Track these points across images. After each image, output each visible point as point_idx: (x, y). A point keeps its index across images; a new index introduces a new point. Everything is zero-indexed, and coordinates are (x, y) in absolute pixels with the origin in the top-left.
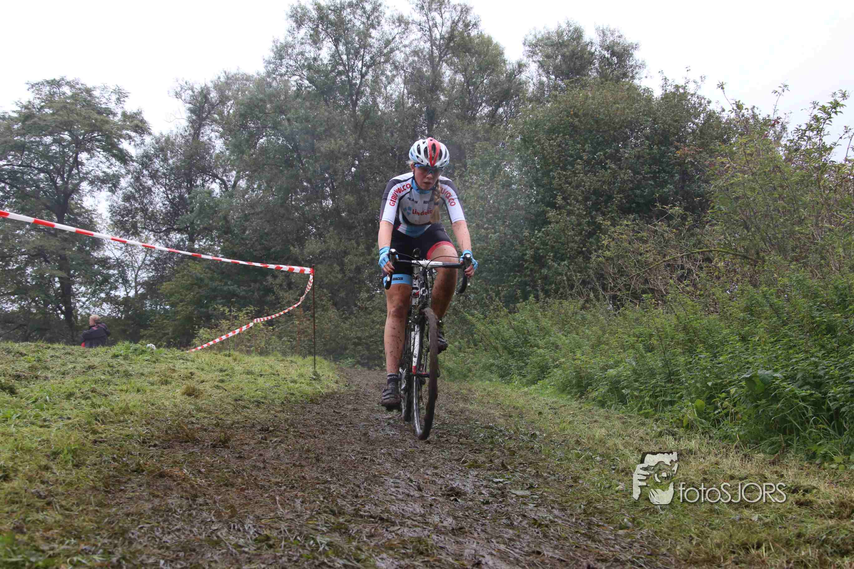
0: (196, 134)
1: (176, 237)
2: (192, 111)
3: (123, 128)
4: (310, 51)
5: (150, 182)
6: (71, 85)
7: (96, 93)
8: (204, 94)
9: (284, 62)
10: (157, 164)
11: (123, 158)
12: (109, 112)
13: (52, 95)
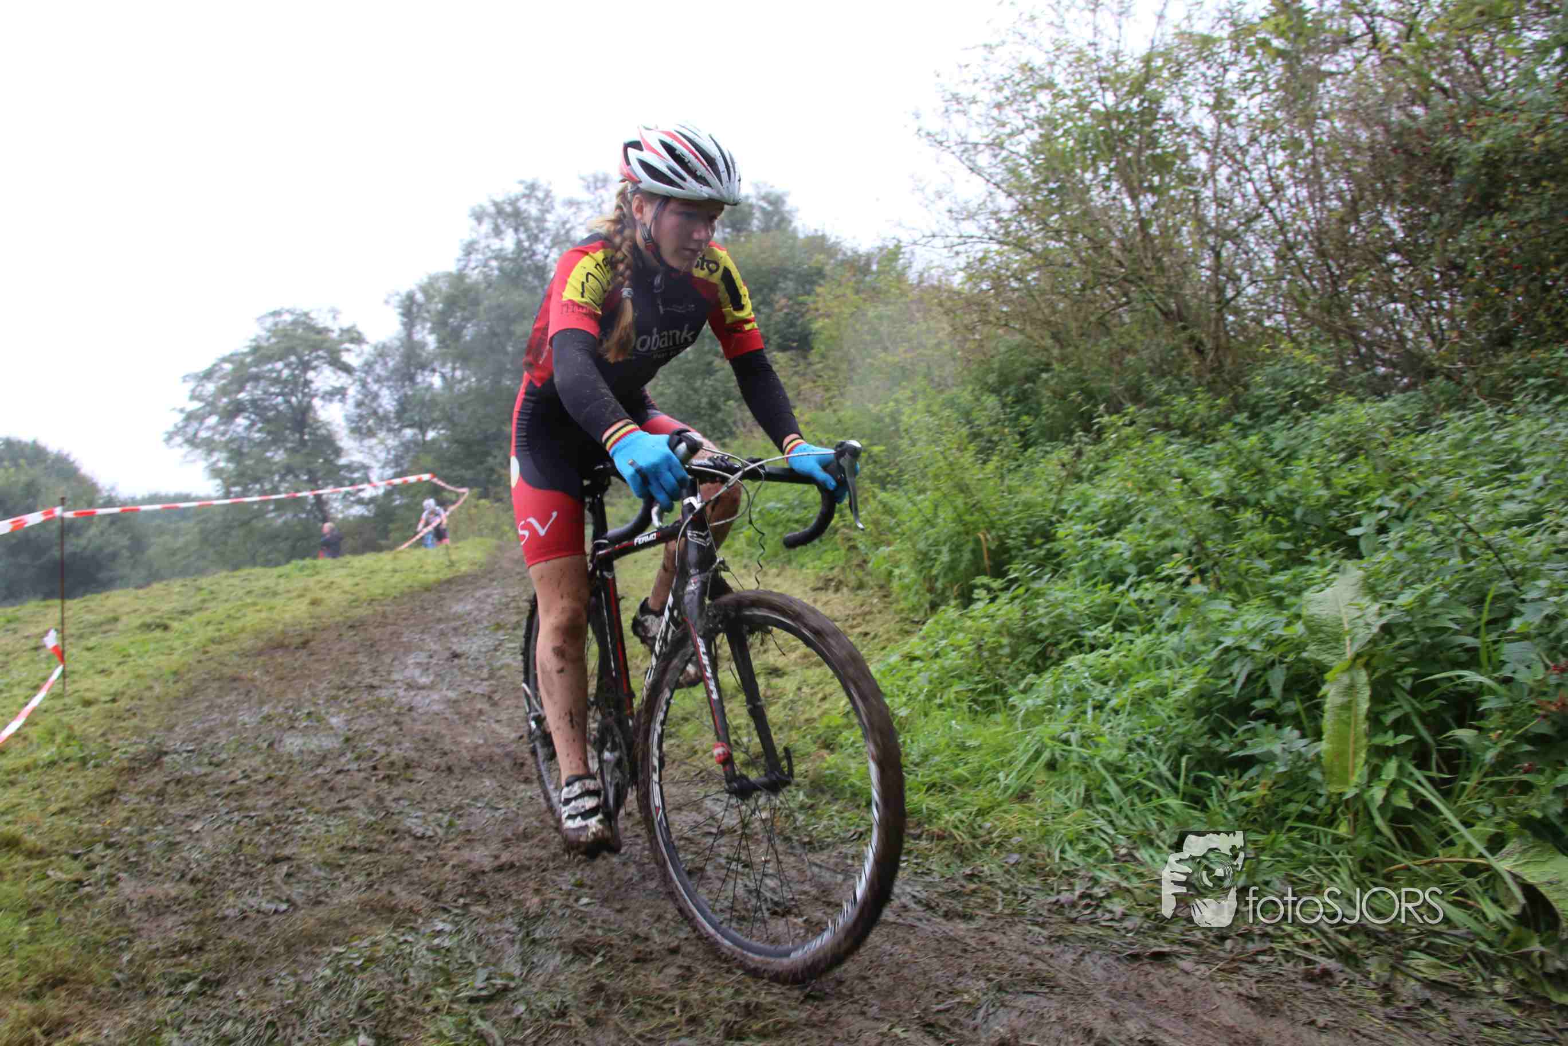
0: (409, 335)
1: (408, 433)
2: (403, 315)
3: (342, 342)
4: (496, 244)
5: (375, 387)
6: (290, 312)
7: (313, 315)
8: (410, 297)
9: (473, 257)
10: (378, 369)
11: (347, 369)
12: (327, 330)
13: (276, 324)
